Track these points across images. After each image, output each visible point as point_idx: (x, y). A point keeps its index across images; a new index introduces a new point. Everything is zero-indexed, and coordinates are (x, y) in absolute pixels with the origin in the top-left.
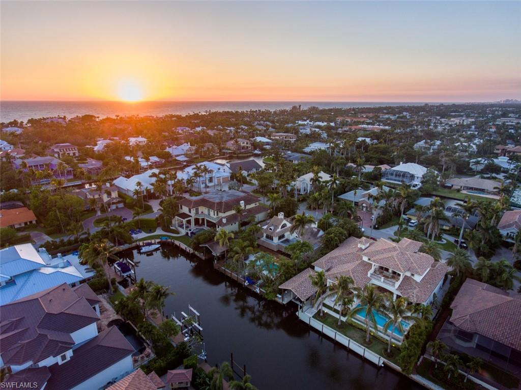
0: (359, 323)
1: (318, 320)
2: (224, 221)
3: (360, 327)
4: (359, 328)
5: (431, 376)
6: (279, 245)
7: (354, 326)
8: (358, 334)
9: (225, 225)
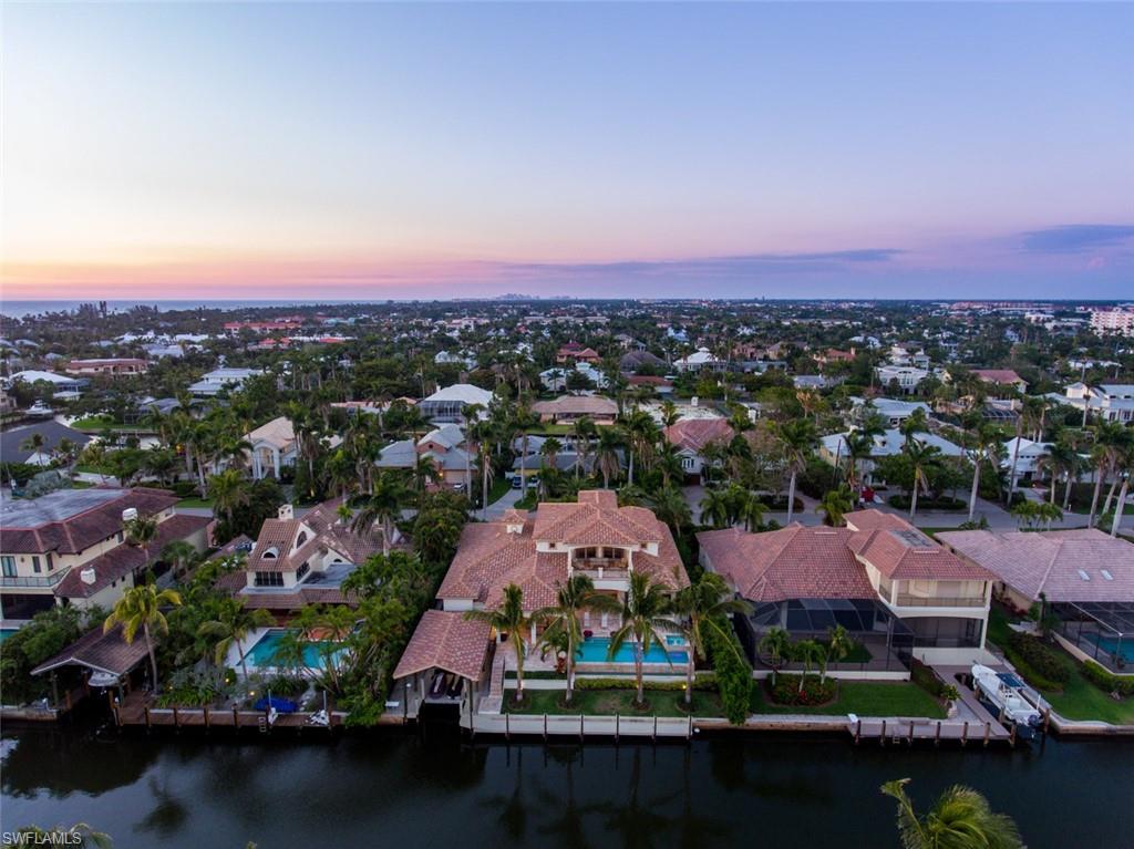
0: (602, 677)
1: (518, 713)
2: (88, 577)
3: (610, 685)
4: (608, 688)
5: (773, 705)
6: (303, 590)
7: (596, 689)
8: (614, 700)
9: (95, 588)
